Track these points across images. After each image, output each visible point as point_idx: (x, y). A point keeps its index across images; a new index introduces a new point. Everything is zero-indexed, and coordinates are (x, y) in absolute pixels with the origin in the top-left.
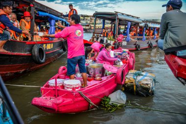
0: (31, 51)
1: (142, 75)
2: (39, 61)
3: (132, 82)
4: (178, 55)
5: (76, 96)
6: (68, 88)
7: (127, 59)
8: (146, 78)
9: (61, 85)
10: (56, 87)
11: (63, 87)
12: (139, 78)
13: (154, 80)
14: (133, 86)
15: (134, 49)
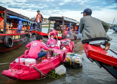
0: (3, 40)
1: (75, 56)
2: (8, 46)
3: (69, 60)
4: (90, 43)
5: (32, 70)
6: (27, 64)
7: (69, 46)
8: (78, 57)
9: (23, 62)
10: (19, 63)
11: (24, 63)
12: (74, 57)
13: (83, 59)
14: (70, 62)
15: (74, 39)
